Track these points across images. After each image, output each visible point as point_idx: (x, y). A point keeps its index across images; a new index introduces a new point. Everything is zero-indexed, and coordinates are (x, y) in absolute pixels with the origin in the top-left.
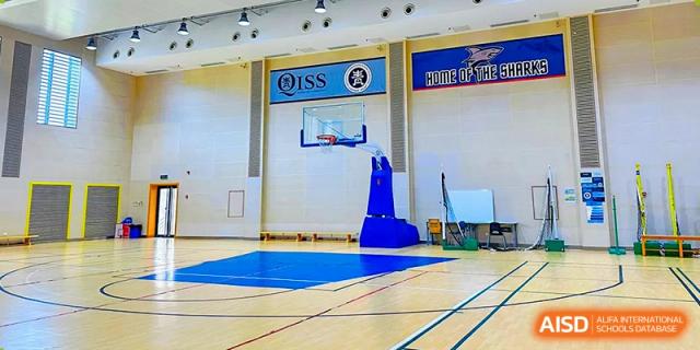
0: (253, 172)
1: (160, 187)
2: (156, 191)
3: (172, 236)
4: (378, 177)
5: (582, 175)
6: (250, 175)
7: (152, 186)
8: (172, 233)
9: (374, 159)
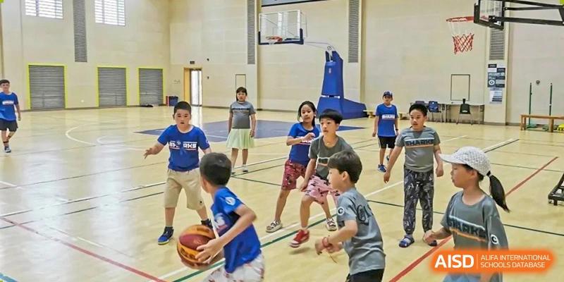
0: (251, 61)
1: (191, 70)
2: (189, 72)
3: (201, 106)
4: (330, 67)
5: (489, 66)
6: (249, 63)
7: (185, 69)
8: (201, 104)
9: (327, 53)
